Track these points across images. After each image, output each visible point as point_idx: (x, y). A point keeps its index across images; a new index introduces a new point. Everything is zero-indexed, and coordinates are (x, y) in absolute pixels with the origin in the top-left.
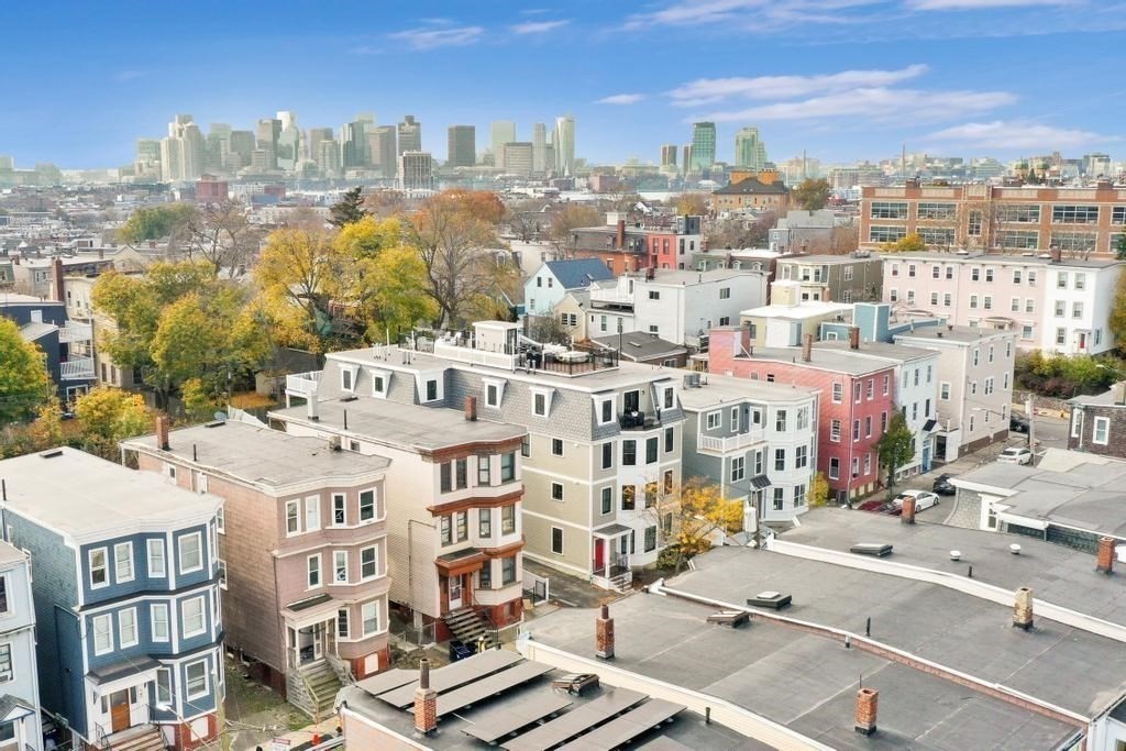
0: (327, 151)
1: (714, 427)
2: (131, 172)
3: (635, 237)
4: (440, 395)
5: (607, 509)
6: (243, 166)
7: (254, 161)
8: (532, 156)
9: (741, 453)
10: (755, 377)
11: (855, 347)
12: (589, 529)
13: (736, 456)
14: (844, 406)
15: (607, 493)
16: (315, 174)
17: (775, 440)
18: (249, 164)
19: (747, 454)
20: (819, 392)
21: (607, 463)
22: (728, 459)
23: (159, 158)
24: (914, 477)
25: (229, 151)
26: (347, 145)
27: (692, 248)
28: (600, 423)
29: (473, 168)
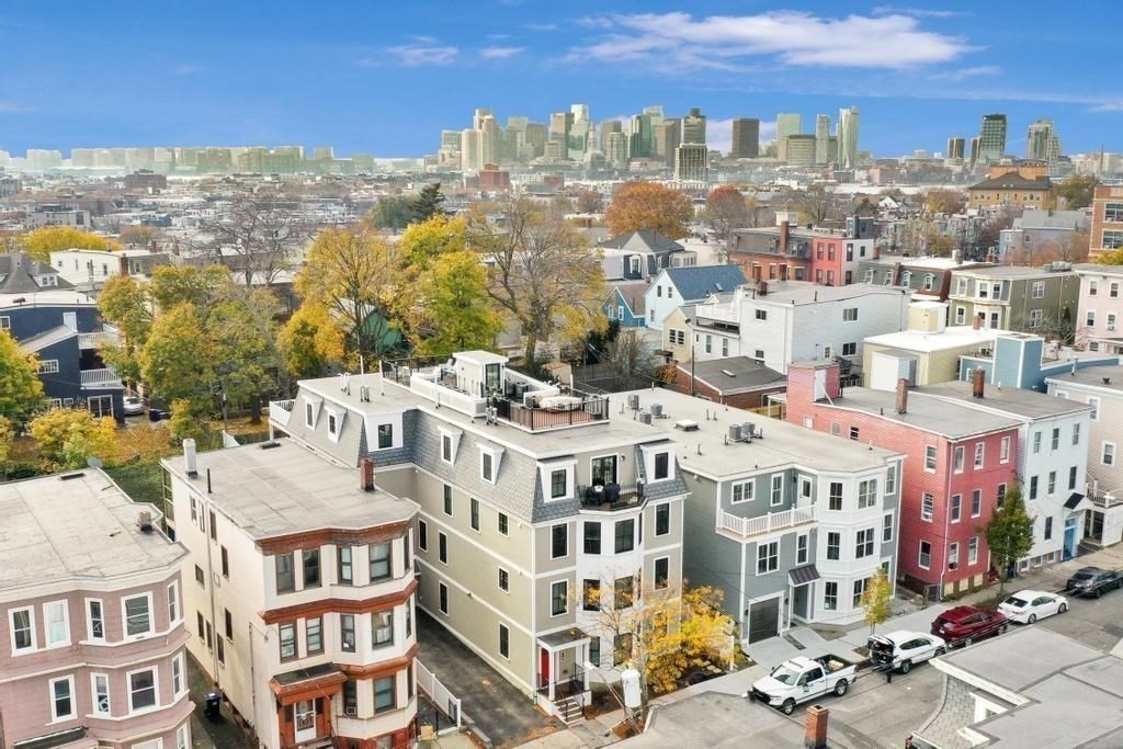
0: (615, 143)
1: (743, 501)
2: (436, 162)
3: (799, 240)
4: (398, 441)
5: (559, 608)
6: (536, 156)
7: (546, 153)
8: (815, 149)
9: (776, 537)
10: (836, 430)
11: (979, 394)
12: (533, 634)
13: (766, 540)
14: (936, 477)
15: (561, 588)
16: (602, 164)
17: (828, 521)
18: (542, 154)
19: (784, 538)
20: (901, 458)
21: (560, 548)
22: (751, 546)
23: (459, 149)
24: (1050, 566)
25: (524, 143)
26: (635, 138)
27: (863, 254)
28: (548, 498)
29: (755, 160)
